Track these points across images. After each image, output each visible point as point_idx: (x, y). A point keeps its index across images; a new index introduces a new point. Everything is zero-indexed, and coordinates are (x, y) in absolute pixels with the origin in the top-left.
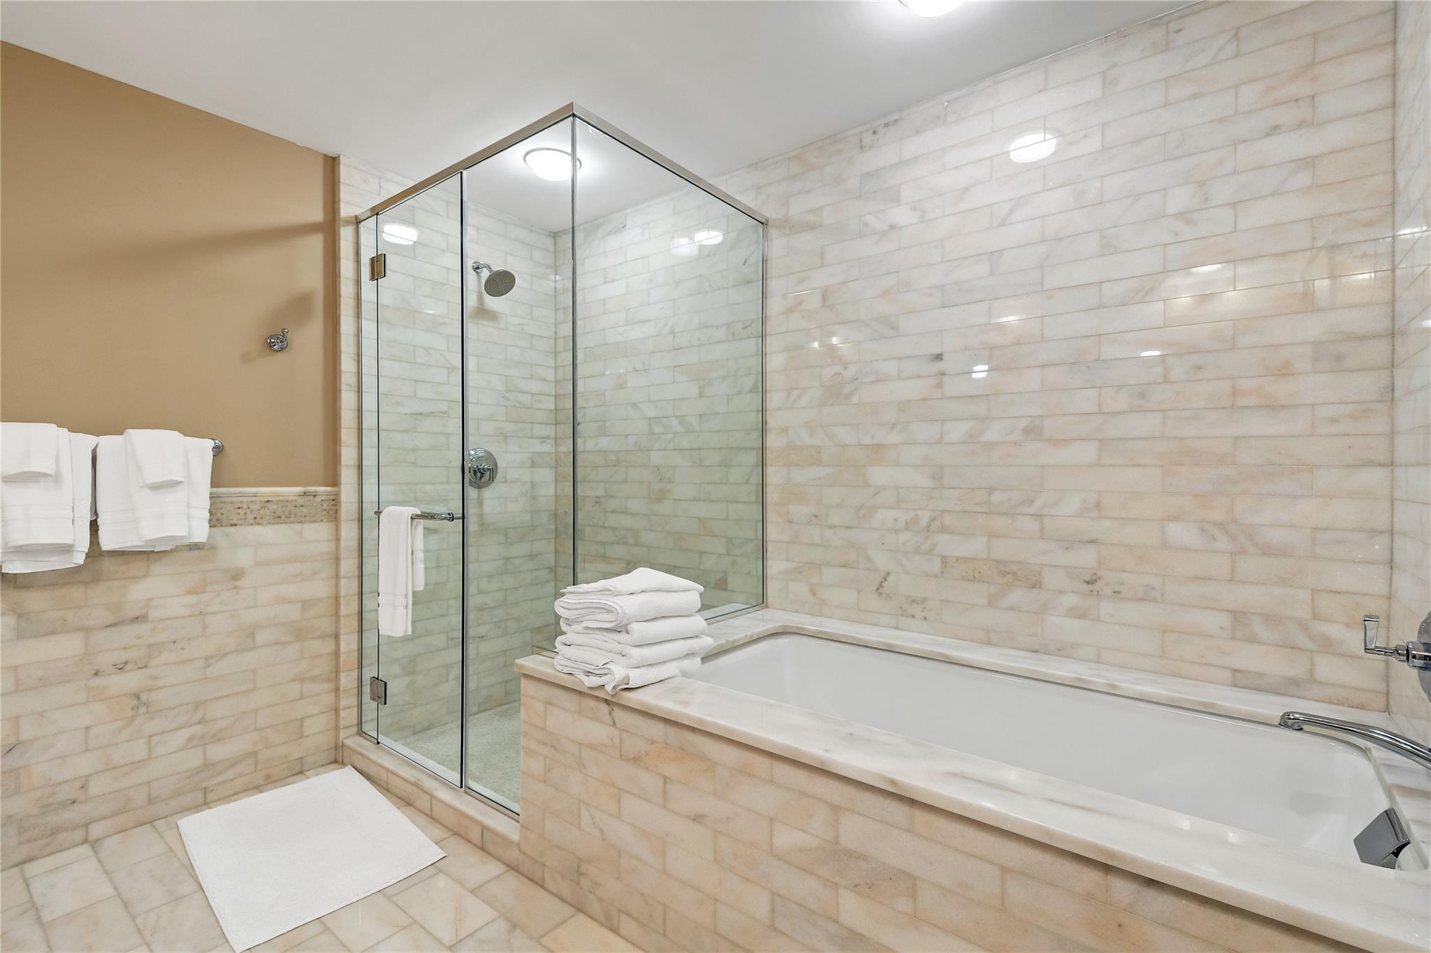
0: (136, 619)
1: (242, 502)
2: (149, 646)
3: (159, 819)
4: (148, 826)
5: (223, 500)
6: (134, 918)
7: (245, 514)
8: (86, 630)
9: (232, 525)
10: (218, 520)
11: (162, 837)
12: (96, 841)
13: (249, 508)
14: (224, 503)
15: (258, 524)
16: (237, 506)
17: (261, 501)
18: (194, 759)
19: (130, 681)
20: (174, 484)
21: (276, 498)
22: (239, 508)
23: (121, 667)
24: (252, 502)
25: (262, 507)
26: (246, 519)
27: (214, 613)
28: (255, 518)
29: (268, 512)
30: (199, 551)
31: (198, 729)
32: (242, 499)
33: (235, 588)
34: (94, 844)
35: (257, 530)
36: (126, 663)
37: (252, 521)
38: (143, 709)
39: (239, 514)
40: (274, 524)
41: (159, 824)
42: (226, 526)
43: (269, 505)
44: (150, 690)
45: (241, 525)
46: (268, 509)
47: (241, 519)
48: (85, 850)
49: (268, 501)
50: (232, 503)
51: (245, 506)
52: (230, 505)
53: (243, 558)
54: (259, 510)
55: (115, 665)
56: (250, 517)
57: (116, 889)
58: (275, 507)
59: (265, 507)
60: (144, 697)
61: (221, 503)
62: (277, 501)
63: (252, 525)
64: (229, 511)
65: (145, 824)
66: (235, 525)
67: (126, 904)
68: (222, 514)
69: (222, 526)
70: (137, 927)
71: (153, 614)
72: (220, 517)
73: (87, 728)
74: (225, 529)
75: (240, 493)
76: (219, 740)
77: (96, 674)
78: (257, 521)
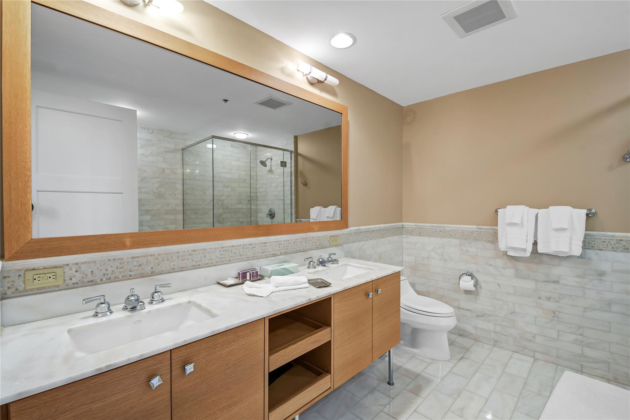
0: (555, 282)
1: (605, 239)
2: (560, 294)
3: (561, 366)
4: (556, 365)
5: (595, 237)
6: (523, 389)
7: (607, 245)
8: (536, 281)
9: (599, 250)
10: (592, 246)
11: (556, 372)
12: (537, 359)
13: (609, 242)
14: (596, 239)
15: (614, 251)
16: (603, 241)
17: (617, 240)
18: (577, 349)
19: (551, 305)
20: (564, 229)
21: (626, 239)
22: (604, 242)
23: (549, 299)
24: (611, 239)
25: (617, 243)
26: (607, 248)
27: (589, 289)
28: (613, 248)
29: (621, 245)
30: (583, 259)
31: (580, 338)
32: (605, 238)
33: (601, 280)
34: (536, 360)
35: (614, 254)
36: (550, 298)
37: (611, 249)
38: (556, 319)
39: (603, 245)
40: (624, 252)
41: (559, 367)
42: (596, 250)
43: (621, 242)
44: (559, 312)
45: (605, 250)
46: (621, 244)
47: (605, 247)
48: (532, 360)
49: (620, 240)
50: (600, 239)
51: (607, 241)
52: (599, 240)
53: (605, 267)
54: (615, 244)
55: (546, 297)
56: (610, 247)
57: (528, 377)
58: (625, 243)
59: (619, 243)
60: (557, 314)
61: (594, 238)
62: (626, 240)
63: (611, 251)
64: (598, 243)
65: (555, 364)
66: (601, 250)
67: (525, 384)
68: (595, 244)
69: (594, 249)
70: (522, 391)
71: (562, 282)
72: (594, 245)
73: (536, 317)
74: (595, 251)
75: (604, 235)
76: (589, 347)
77: (539, 298)
78: (614, 249)
